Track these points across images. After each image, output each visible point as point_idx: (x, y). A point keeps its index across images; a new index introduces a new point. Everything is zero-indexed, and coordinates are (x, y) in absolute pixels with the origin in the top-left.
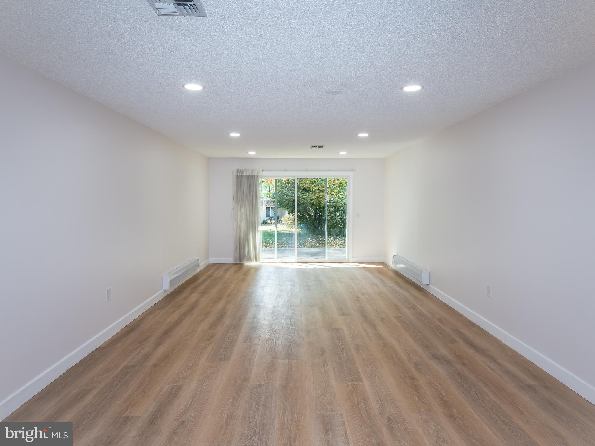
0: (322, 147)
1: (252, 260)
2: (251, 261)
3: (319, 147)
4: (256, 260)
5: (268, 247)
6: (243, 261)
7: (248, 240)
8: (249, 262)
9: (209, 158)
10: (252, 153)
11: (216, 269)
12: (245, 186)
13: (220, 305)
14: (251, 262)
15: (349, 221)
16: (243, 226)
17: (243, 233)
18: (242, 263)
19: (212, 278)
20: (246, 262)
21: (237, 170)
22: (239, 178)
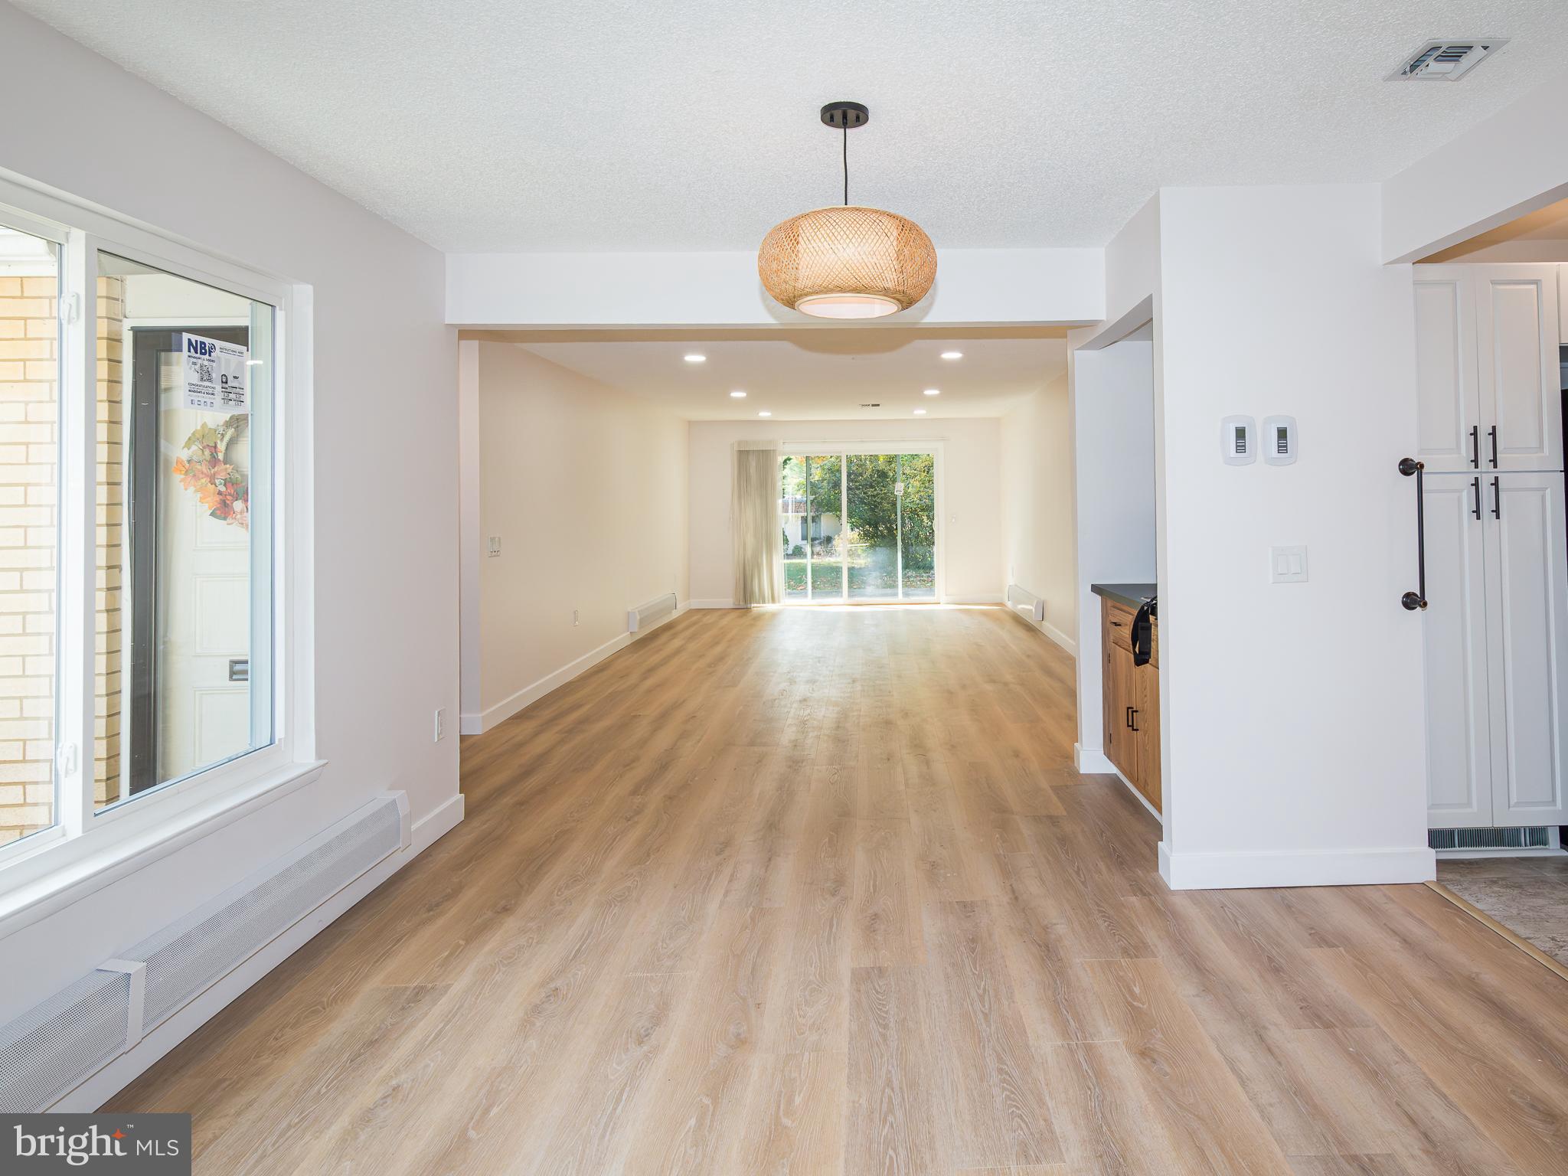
0: (878, 405)
1: (767, 601)
2: (764, 602)
3: (873, 405)
4: (773, 600)
5: (799, 589)
6: (751, 603)
7: (759, 566)
8: (761, 605)
9: (689, 422)
10: (765, 415)
11: (704, 615)
12: (753, 470)
13: (718, 649)
14: (764, 605)
15: (938, 530)
16: (750, 541)
17: (749, 553)
18: (749, 606)
19: (701, 624)
20: (755, 605)
21: (740, 443)
22: (743, 455)
